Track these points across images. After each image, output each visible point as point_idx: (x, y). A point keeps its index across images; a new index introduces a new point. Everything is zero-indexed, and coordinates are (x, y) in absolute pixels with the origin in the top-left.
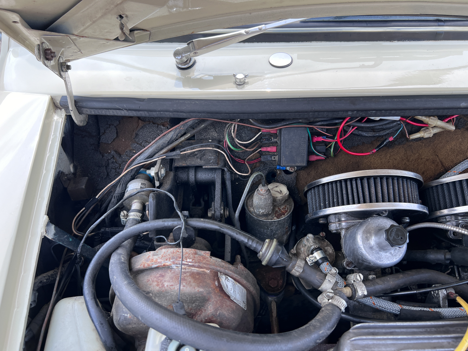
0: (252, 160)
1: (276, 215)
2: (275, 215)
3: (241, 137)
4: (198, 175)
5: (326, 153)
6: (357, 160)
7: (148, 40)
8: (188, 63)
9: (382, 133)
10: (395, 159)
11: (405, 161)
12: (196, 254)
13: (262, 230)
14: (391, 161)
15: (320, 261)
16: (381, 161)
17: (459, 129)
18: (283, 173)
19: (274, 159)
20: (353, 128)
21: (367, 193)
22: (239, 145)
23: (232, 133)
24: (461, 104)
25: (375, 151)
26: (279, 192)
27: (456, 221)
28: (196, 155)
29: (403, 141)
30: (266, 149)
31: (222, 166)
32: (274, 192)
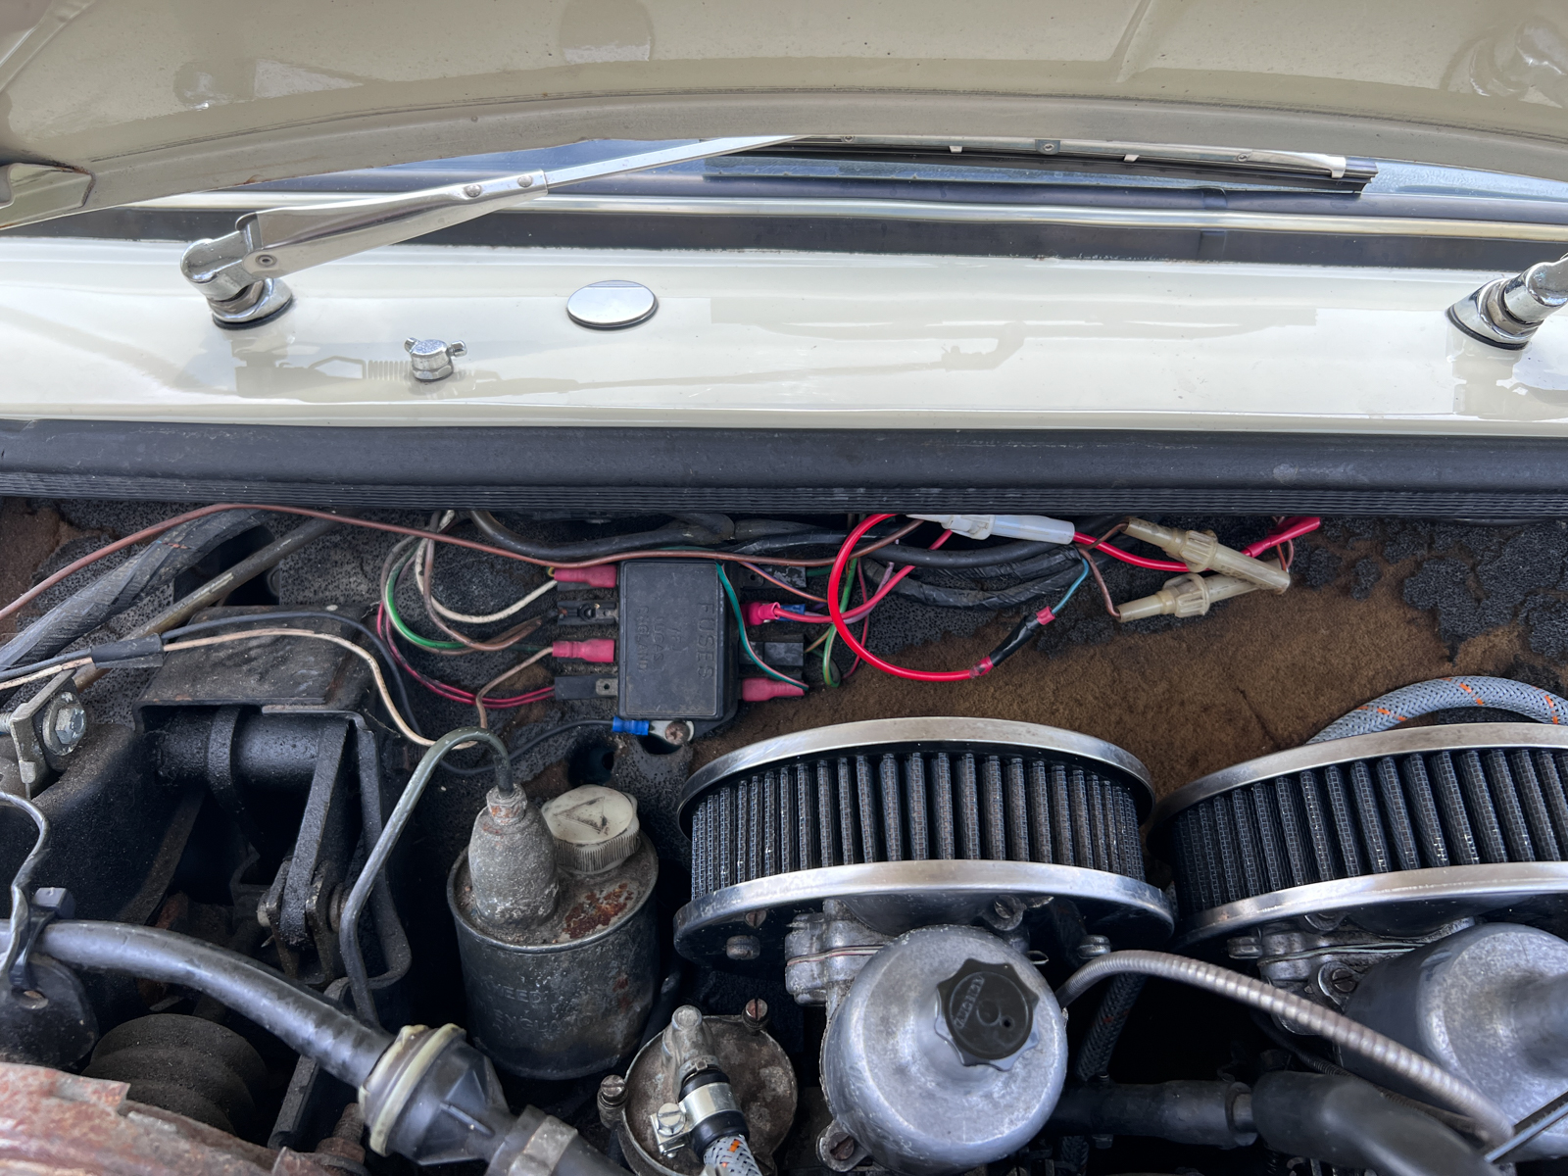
0: (513, 693)
1: (569, 926)
2: (565, 926)
3: (464, 596)
4: (249, 744)
5: (807, 670)
6: (930, 703)
7: (79, 204)
8: (255, 304)
9: (1016, 595)
10: (1077, 700)
11: (1117, 711)
12: (50, 1092)
13: (510, 989)
14: (1061, 711)
15: (707, 1132)
16: (1023, 707)
17: (1312, 587)
18: (638, 747)
19: (604, 692)
20: (896, 570)
21: (892, 821)
22: (443, 627)
23: (418, 578)
24: (1275, 471)
25: (990, 663)
26: (593, 825)
27: (1309, 954)
28: (250, 660)
29: (1100, 633)
30: (572, 649)
31: (346, 707)
32: (574, 823)
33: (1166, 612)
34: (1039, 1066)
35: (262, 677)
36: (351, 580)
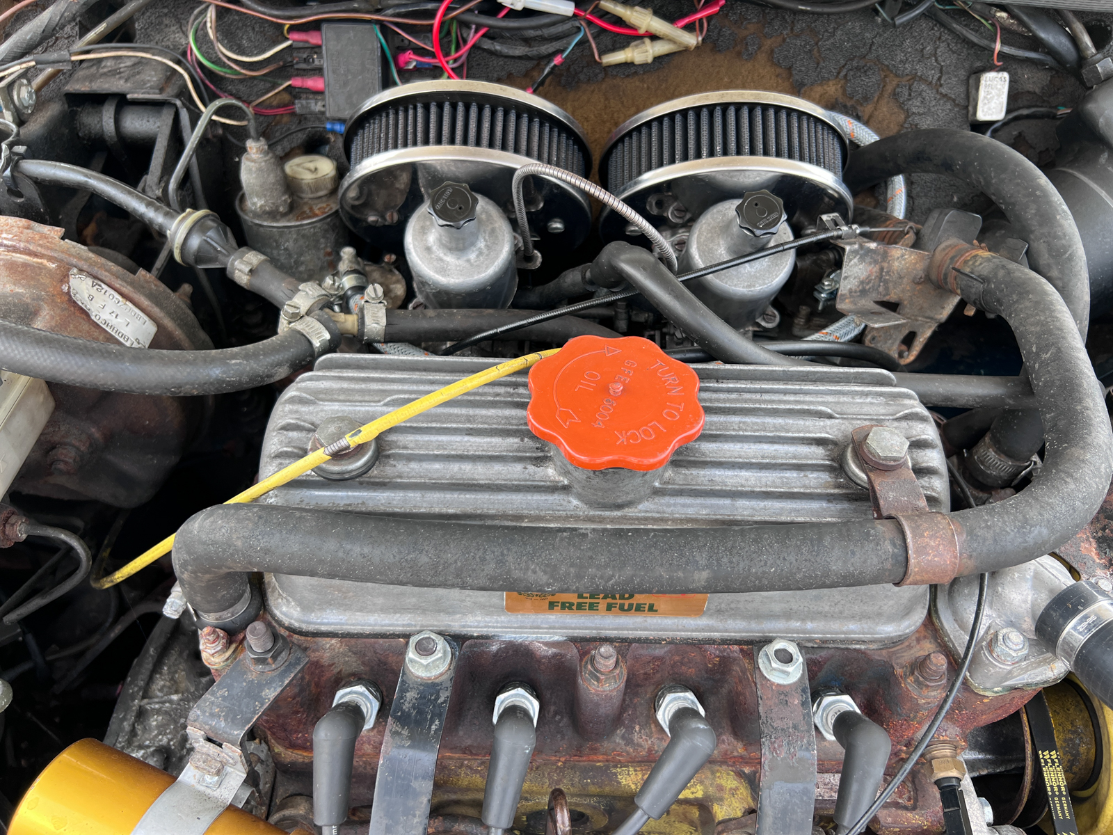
0: (271, 107)
1: (296, 216)
4: (124, 120)
9: (546, 49)
12: (28, 228)
15: (349, 293)
19: (321, 109)
20: (476, 31)
22: (225, 60)
23: (209, 29)
25: (531, 90)
26: (310, 170)
28: (120, 73)
30: (303, 82)
31: (172, 96)
32: (300, 169)
33: (629, 61)
34: (495, 250)
35: (126, 81)
36: (177, 35)
